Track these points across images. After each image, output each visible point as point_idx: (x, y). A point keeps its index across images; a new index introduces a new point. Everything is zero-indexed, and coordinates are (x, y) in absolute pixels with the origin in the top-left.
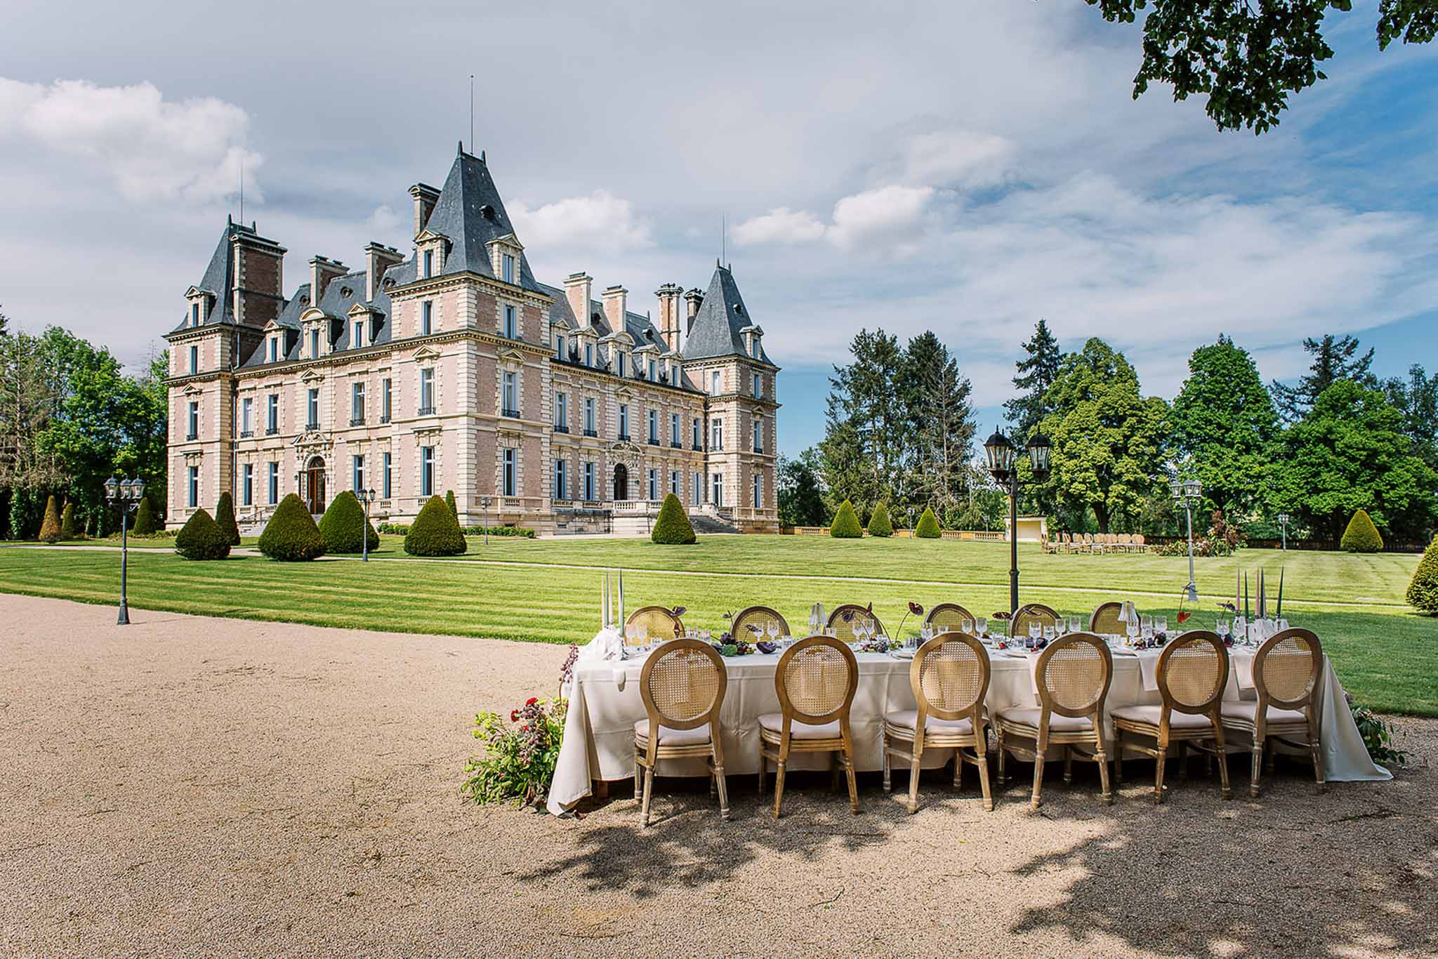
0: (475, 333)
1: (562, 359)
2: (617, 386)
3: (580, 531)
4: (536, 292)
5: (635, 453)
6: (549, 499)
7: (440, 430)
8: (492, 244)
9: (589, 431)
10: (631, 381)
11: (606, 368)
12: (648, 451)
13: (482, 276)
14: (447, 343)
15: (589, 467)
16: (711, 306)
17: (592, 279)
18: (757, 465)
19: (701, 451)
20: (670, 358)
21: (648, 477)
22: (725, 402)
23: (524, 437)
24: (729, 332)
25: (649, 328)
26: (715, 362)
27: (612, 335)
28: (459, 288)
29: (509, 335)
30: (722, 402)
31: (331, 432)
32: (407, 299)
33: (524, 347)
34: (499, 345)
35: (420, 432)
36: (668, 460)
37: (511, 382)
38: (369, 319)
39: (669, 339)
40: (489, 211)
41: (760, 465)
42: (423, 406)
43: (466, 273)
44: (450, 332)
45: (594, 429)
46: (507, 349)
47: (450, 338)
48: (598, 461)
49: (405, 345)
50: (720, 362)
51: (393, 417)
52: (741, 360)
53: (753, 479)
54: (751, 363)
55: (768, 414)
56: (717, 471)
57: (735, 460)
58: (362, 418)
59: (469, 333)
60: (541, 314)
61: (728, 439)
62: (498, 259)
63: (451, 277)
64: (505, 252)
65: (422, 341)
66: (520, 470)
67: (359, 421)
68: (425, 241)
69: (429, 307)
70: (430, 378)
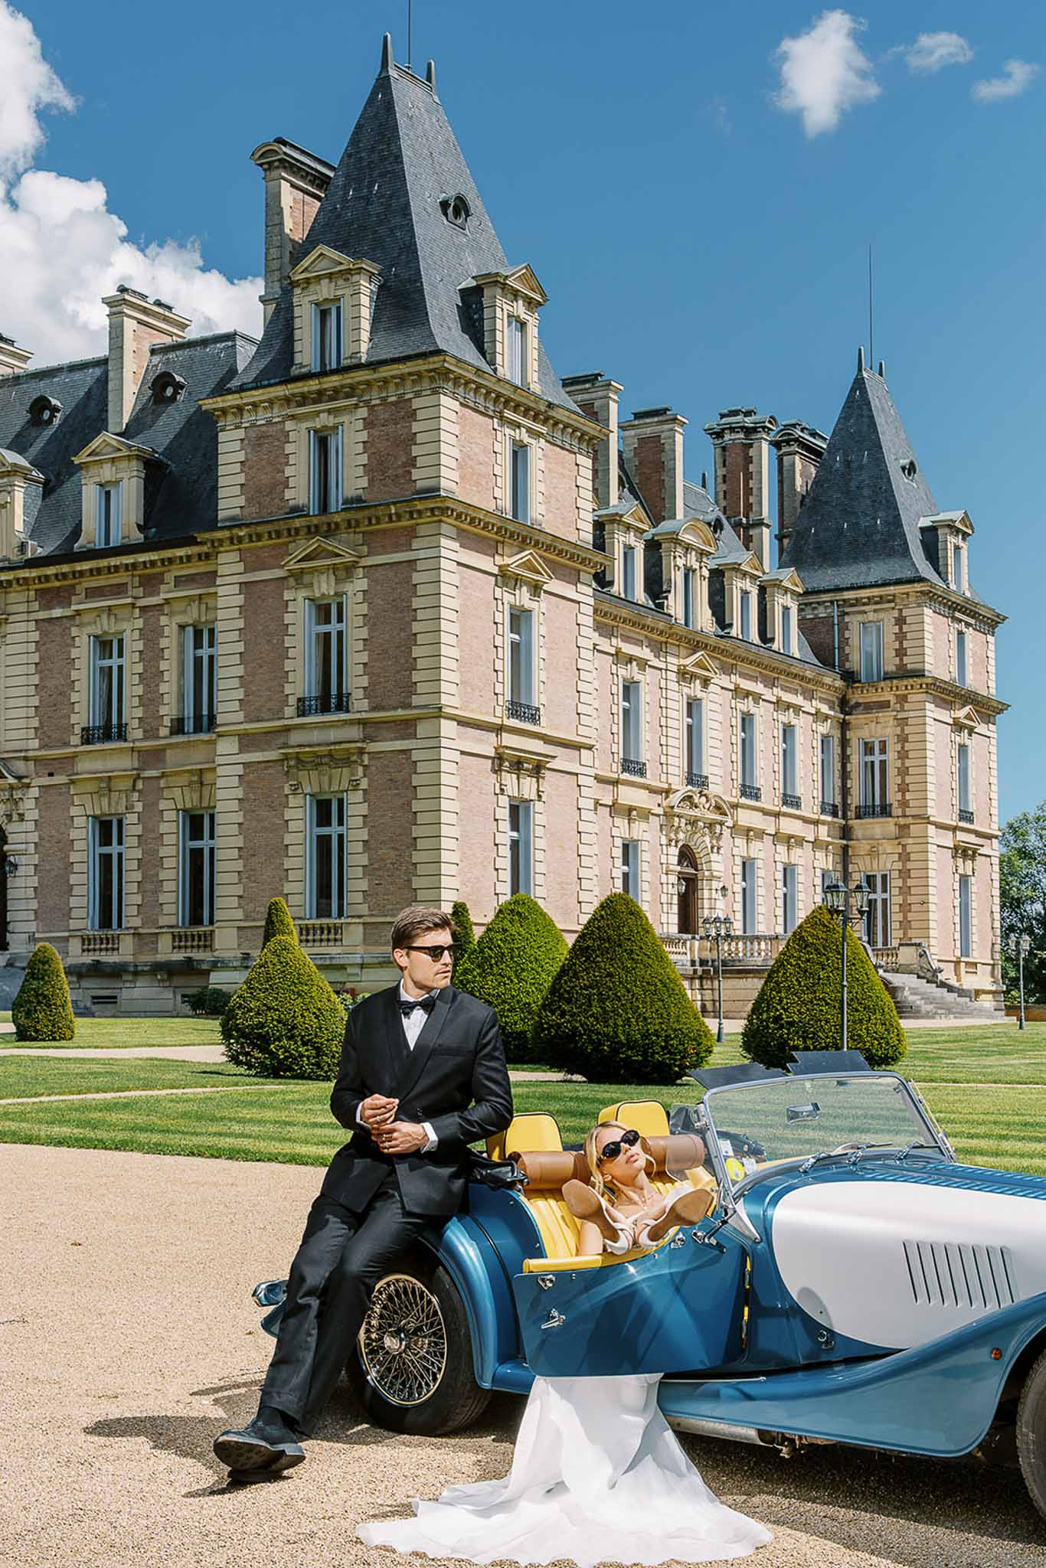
4: (571, 412)
7: (363, 753)
8: (481, 288)
9: (629, 762)
10: (711, 641)
11: (660, 606)
12: (740, 813)
13: (472, 365)
14: (383, 531)
18: (964, 853)
19: (835, 815)
20: (779, 585)
21: (739, 878)
22: (897, 696)
23: (547, 772)
24: (901, 525)
25: (714, 513)
26: (869, 598)
27: (666, 526)
28: (418, 394)
29: (515, 515)
30: (888, 696)
31: (26, 759)
32: (263, 422)
33: (549, 547)
34: (501, 539)
35: (301, 756)
36: (777, 837)
37: (519, 634)
38: (135, 473)
39: (747, 542)
40: (457, 208)
41: (970, 852)
42: (310, 692)
43: (442, 358)
44: (394, 503)
45: (638, 757)
46: (517, 549)
47: (394, 518)
48: (646, 836)
49: (259, 537)
50: (881, 599)
51: (219, 720)
52: (935, 594)
53: (957, 886)
54: (953, 603)
55: (981, 728)
56: (875, 866)
57: (924, 840)
58: (115, 721)
59: (448, 508)
60: (577, 465)
61: (903, 789)
62: (499, 326)
63: (396, 366)
64: (511, 309)
65: (309, 527)
66: (539, 855)
67: (108, 730)
68: (319, 278)
69: (322, 442)
70: (328, 621)
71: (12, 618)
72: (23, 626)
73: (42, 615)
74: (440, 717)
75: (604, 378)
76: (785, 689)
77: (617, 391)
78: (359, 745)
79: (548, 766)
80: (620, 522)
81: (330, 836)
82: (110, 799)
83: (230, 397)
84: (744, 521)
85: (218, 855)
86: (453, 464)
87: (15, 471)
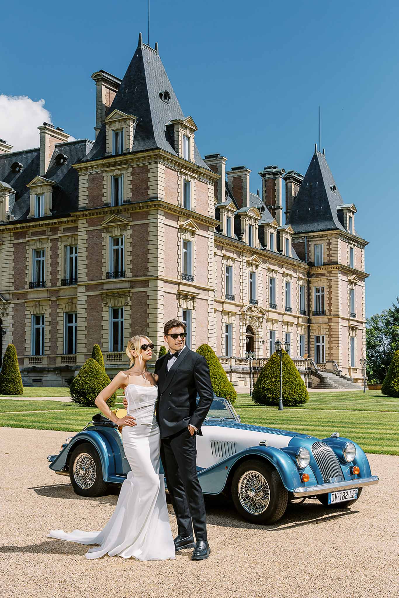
5: (261, 316)
8: (173, 125)
9: (228, 295)
11: (240, 239)
12: (269, 314)
13: (170, 153)
14: (137, 212)
16: (311, 186)
18: (352, 328)
19: (305, 314)
20: (285, 231)
21: (269, 338)
22: (328, 271)
23: (196, 299)
24: (330, 209)
25: (261, 204)
26: (318, 235)
27: (243, 209)
28: (150, 164)
29: (185, 207)
30: (325, 271)
31: (9, 294)
32: (95, 173)
33: (198, 218)
34: (180, 215)
35: (108, 293)
36: (283, 322)
37: (187, 249)
38: (49, 191)
39: (274, 215)
40: (165, 96)
41: (355, 328)
42: (111, 270)
43: (159, 150)
44: (141, 203)
45: (232, 293)
46: (186, 219)
47: (141, 208)
48: (234, 322)
49: (93, 215)
50: (322, 236)
51: (79, 280)
52: (342, 234)
53: (350, 341)
54: (349, 237)
55: (359, 283)
56: (320, 334)
57: (337, 324)
58: (41, 280)
59: (161, 204)
60: (208, 188)
61: (330, 305)
62: (180, 138)
63: (142, 153)
64: (184, 132)
65: (111, 211)
66: (194, 329)
67: (39, 283)
68: (115, 121)
69: (116, 180)
70: (118, 245)
71: (4, 243)
72: (9, 246)
73: (15, 242)
74: (157, 279)
75: (220, 156)
76: (286, 269)
77: (225, 161)
78: (128, 289)
79: (197, 297)
80: (225, 208)
81: (118, 322)
82: (39, 308)
83: (83, 164)
84: (273, 207)
85: (78, 329)
86: (163, 188)
87: (6, 189)
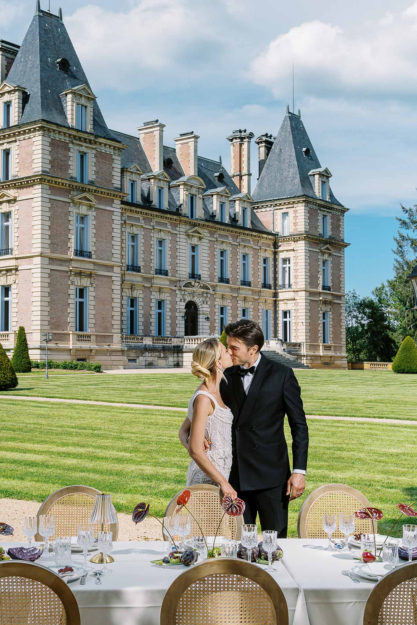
0: (49, 178)
1: (135, 202)
2: (188, 227)
3: (150, 365)
4: (108, 139)
5: (206, 290)
6: (120, 335)
7: (17, 270)
8: (66, 94)
9: (161, 270)
10: (201, 222)
11: (178, 210)
12: (218, 288)
13: (56, 124)
14: (23, 188)
15: (160, 304)
16: (281, 150)
17: (164, 126)
18: (325, 302)
19: (270, 288)
20: (240, 199)
21: (218, 314)
22: (294, 241)
23: (96, 276)
26: (284, 203)
28: (35, 136)
33: (95, 191)
34: (72, 189)
36: (238, 297)
40: (64, 64)
41: (328, 302)
43: (40, 122)
45: (165, 268)
46: (80, 192)
47: (26, 183)
48: (168, 298)
50: (289, 204)
52: (309, 201)
53: (321, 316)
55: (336, 253)
56: (286, 308)
57: (304, 298)
59: (43, 179)
60: (113, 159)
61: (296, 278)
64: (78, 102)
68: (4, 93)
70: (8, 221)
74: (41, 256)
76: (243, 240)
78: (14, 267)
79: (96, 273)
80: (155, 178)
86: (47, 162)
